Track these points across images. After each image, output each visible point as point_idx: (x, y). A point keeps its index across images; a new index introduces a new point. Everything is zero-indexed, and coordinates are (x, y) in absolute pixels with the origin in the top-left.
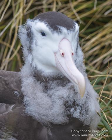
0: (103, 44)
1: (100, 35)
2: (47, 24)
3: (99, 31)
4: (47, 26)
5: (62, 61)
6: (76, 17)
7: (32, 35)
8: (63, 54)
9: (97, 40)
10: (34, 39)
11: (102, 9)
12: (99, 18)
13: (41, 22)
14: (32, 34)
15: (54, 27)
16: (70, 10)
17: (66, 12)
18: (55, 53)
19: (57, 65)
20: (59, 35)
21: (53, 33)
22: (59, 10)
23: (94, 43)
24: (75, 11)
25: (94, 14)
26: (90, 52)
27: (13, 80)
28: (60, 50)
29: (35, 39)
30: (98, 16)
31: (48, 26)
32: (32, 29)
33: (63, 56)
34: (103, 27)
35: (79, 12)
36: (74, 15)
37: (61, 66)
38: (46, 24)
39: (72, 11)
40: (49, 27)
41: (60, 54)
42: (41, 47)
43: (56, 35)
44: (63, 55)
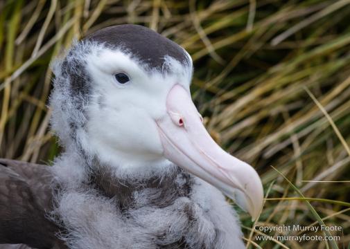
0: (263, 113)
1: (257, 92)
2: (130, 55)
3: (258, 82)
4: (132, 57)
5: (180, 137)
6: (204, 47)
7: (87, 82)
8: (181, 121)
9: (250, 104)
10: (94, 91)
11: (267, 31)
12: (258, 50)
13: (112, 50)
14: (89, 80)
15: (149, 59)
16: (192, 29)
17: (181, 35)
18: (157, 121)
19: (163, 148)
20: (164, 77)
21: (150, 74)
22: (165, 29)
23: (243, 109)
24: (202, 33)
25: (245, 41)
26: (234, 131)
27: (41, 187)
28: (170, 112)
29: (98, 91)
30: (255, 47)
31: (135, 59)
32: (86, 69)
33: (183, 126)
34: (265, 71)
35: (213, 36)
36: (200, 41)
37: (176, 148)
38: (126, 53)
39: (195, 32)
40: (138, 59)
41: (174, 122)
42: (117, 109)
43: (157, 78)
44: (181, 124)
